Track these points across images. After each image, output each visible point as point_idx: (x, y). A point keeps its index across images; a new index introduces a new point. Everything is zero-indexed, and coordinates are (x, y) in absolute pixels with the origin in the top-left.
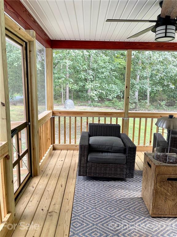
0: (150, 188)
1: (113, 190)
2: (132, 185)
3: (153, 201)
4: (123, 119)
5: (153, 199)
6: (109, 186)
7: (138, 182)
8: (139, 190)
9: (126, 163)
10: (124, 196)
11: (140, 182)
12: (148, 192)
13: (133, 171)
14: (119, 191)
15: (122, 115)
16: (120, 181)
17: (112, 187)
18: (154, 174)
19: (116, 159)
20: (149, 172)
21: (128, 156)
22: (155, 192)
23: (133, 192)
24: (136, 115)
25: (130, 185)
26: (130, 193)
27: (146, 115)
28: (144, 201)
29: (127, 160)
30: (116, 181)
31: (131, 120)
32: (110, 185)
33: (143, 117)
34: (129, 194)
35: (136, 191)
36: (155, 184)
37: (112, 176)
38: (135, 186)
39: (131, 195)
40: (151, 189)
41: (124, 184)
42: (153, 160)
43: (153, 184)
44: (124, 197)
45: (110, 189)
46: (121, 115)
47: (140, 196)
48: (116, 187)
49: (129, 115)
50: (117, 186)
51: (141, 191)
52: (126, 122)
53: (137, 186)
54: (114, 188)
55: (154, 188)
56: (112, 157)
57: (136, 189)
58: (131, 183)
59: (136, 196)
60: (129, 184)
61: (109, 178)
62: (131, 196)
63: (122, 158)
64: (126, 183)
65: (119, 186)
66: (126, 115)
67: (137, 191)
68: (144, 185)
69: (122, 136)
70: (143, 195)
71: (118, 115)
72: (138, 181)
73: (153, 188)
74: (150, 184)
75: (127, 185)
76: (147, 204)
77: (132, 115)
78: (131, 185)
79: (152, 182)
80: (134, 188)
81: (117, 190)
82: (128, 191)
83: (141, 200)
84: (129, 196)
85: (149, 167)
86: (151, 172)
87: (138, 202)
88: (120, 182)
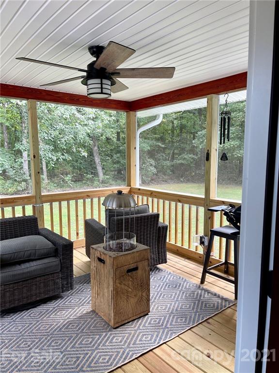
0: (106, 290)
1: (49, 317)
2: (73, 299)
3: (114, 306)
4: (34, 207)
5: (114, 304)
6: (39, 314)
7: (79, 292)
8: (85, 303)
9: (61, 271)
10: (68, 318)
11: (82, 291)
12: (103, 299)
13: (71, 280)
14: (58, 314)
15: (32, 201)
16: (53, 301)
17: (44, 313)
18: (112, 271)
19: (45, 268)
20: (102, 270)
21: (63, 259)
22: (115, 292)
23: (79, 308)
24: (54, 198)
25: (71, 301)
26: (75, 311)
27: (68, 197)
28: (97, 314)
29: (61, 264)
30: (48, 303)
31: (46, 206)
32: (41, 312)
33: (64, 200)
34: (73, 313)
35: (81, 305)
36: (115, 282)
38: (78, 300)
39: (78, 313)
40: (107, 292)
41: (61, 303)
42: (106, 252)
43: (111, 283)
44: (69, 320)
45: (43, 318)
46: (30, 200)
47: (89, 309)
48: (51, 311)
49: (44, 199)
50: (51, 309)
51: (88, 303)
52: (40, 212)
53: (81, 299)
54: (48, 313)
55: (114, 288)
56: (38, 267)
57: (81, 302)
58: (71, 298)
59: (84, 312)
60: (68, 300)
61: (38, 300)
62: (78, 315)
63: (55, 263)
64: (64, 300)
65: (54, 308)
66: (38, 200)
67: (83, 305)
68: (94, 292)
69: (43, 232)
70: (94, 305)
71: (26, 200)
72: (78, 292)
73: (111, 288)
74: (105, 285)
75: (66, 302)
76: (104, 316)
77: (49, 198)
78: (71, 300)
79: (108, 281)
80: (77, 302)
81: (56, 314)
82: (70, 310)
83: (93, 315)
84: (75, 315)
85: (102, 264)
86: (107, 271)
87: (90, 318)
88: (55, 302)
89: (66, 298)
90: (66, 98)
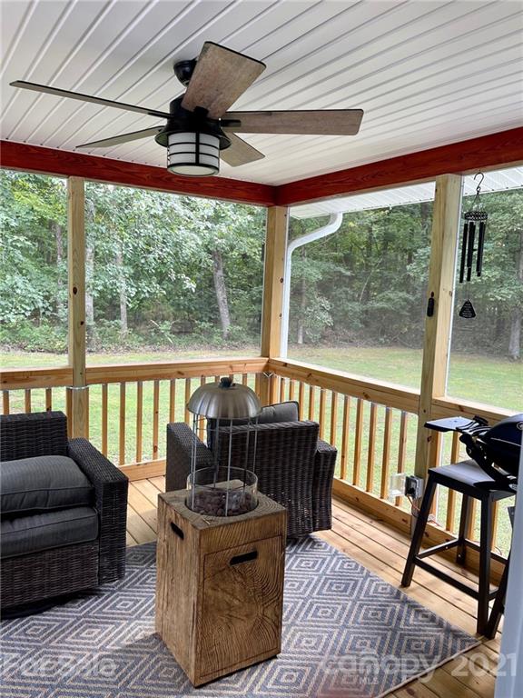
0: (183, 600)
1: (62, 641)
2: (121, 600)
3: (197, 638)
4: (69, 392)
5: (197, 634)
6: (45, 631)
7: (138, 584)
8: (144, 612)
9: (98, 538)
10: (103, 648)
11: (144, 582)
12: (177, 615)
13: (119, 558)
14: (83, 635)
15: (65, 379)
16: (80, 601)
17: (56, 630)
18: (196, 558)
19: (64, 533)
20: (178, 554)
21: (105, 512)
22: (200, 608)
23: (129, 624)
24: (110, 375)
25: (115, 605)
26: (120, 632)
27: (141, 373)
28: (165, 645)
29: (100, 525)
30: (69, 604)
31: (95, 391)
32: (50, 626)
33: (131, 379)
34: (115, 636)
35: (137, 618)
36: (201, 585)
37: (56, 592)
38: (131, 603)
39: (124, 637)
40: (186, 604)
41: (94, 607)
42: (188, 513)
43: (194, 587)
44: (104, 653)
45: (50, 641)
46: (62, 378)
47: (150, 630)
48: (71, 626)
49: (89, 376)
50: (72, 620)
51: (151, 614)
52: (80, 400)
53: (138, 601)
54: (63, 631)
55: (198, 598)
56: (50, 529)
57: (136, 611)
58: (117, 596)
59: (138, 637)
60: (111, 601)
61: (45, 599)
62: (125, 642)
63: (86, 522)
64: (102, 602)
65: (78, 618)
66: (77, 378)
67: (138, 618)
68: (162, 595)
69: (75, 448)
70: (160, 623)
71: (53, 378)
72: (136, 582)
73: (193, 598)
74: (183, 588)
75: (104, 607)
76: (179, 653)
77: (101, 375)
78: (118, 602)
79: (189, 580)
80: (129, 609)
81: (78, 635)
82: (111, 627)
83: (155, 645)
84: (118, 643)
85: (179, 538)
86: (186, 554)
87: (148, 653)
88: (82, 604)
89: (109, 596)
90: (145, 176)
